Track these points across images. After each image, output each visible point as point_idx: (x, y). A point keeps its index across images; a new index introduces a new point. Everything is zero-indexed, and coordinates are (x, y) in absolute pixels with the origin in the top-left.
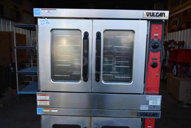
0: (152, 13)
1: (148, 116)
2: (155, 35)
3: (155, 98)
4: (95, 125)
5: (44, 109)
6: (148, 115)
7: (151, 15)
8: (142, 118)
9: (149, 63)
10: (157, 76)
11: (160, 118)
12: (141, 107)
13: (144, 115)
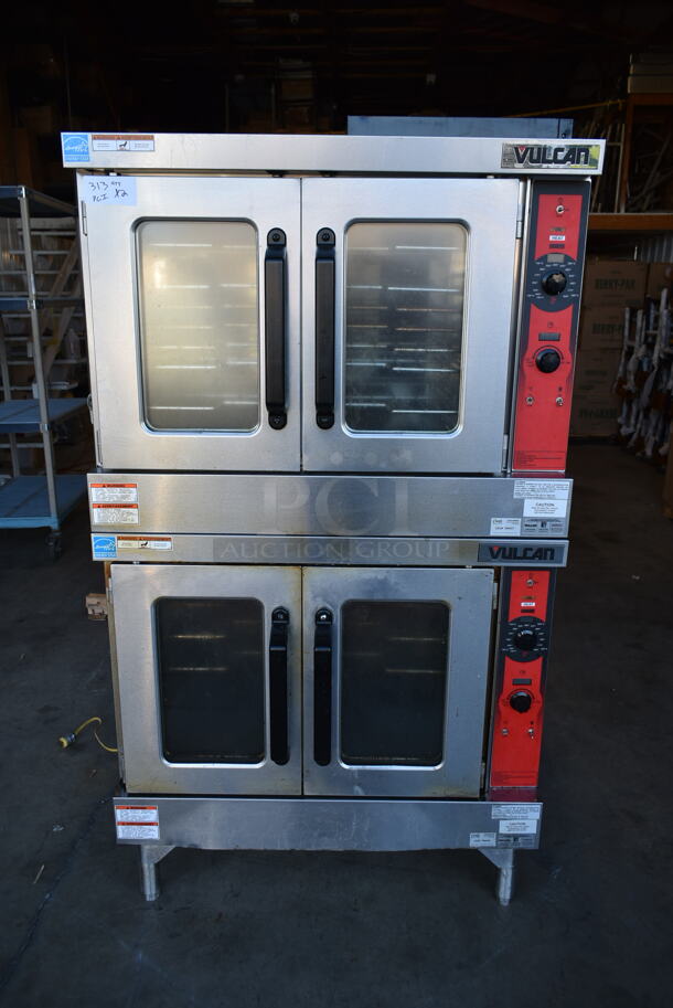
0: (535, 150)
1: (519, 558)
2: (551, 238)
3: (544, 490)
4: (319, 600)
5: (119, 538)
6: (519, 554)
7: (535, 156)
8: (498, 570)
9: (529, 354)
10: (558, 404)
11: (564, 564)
12: (493, 526)
13: (504, 557)
